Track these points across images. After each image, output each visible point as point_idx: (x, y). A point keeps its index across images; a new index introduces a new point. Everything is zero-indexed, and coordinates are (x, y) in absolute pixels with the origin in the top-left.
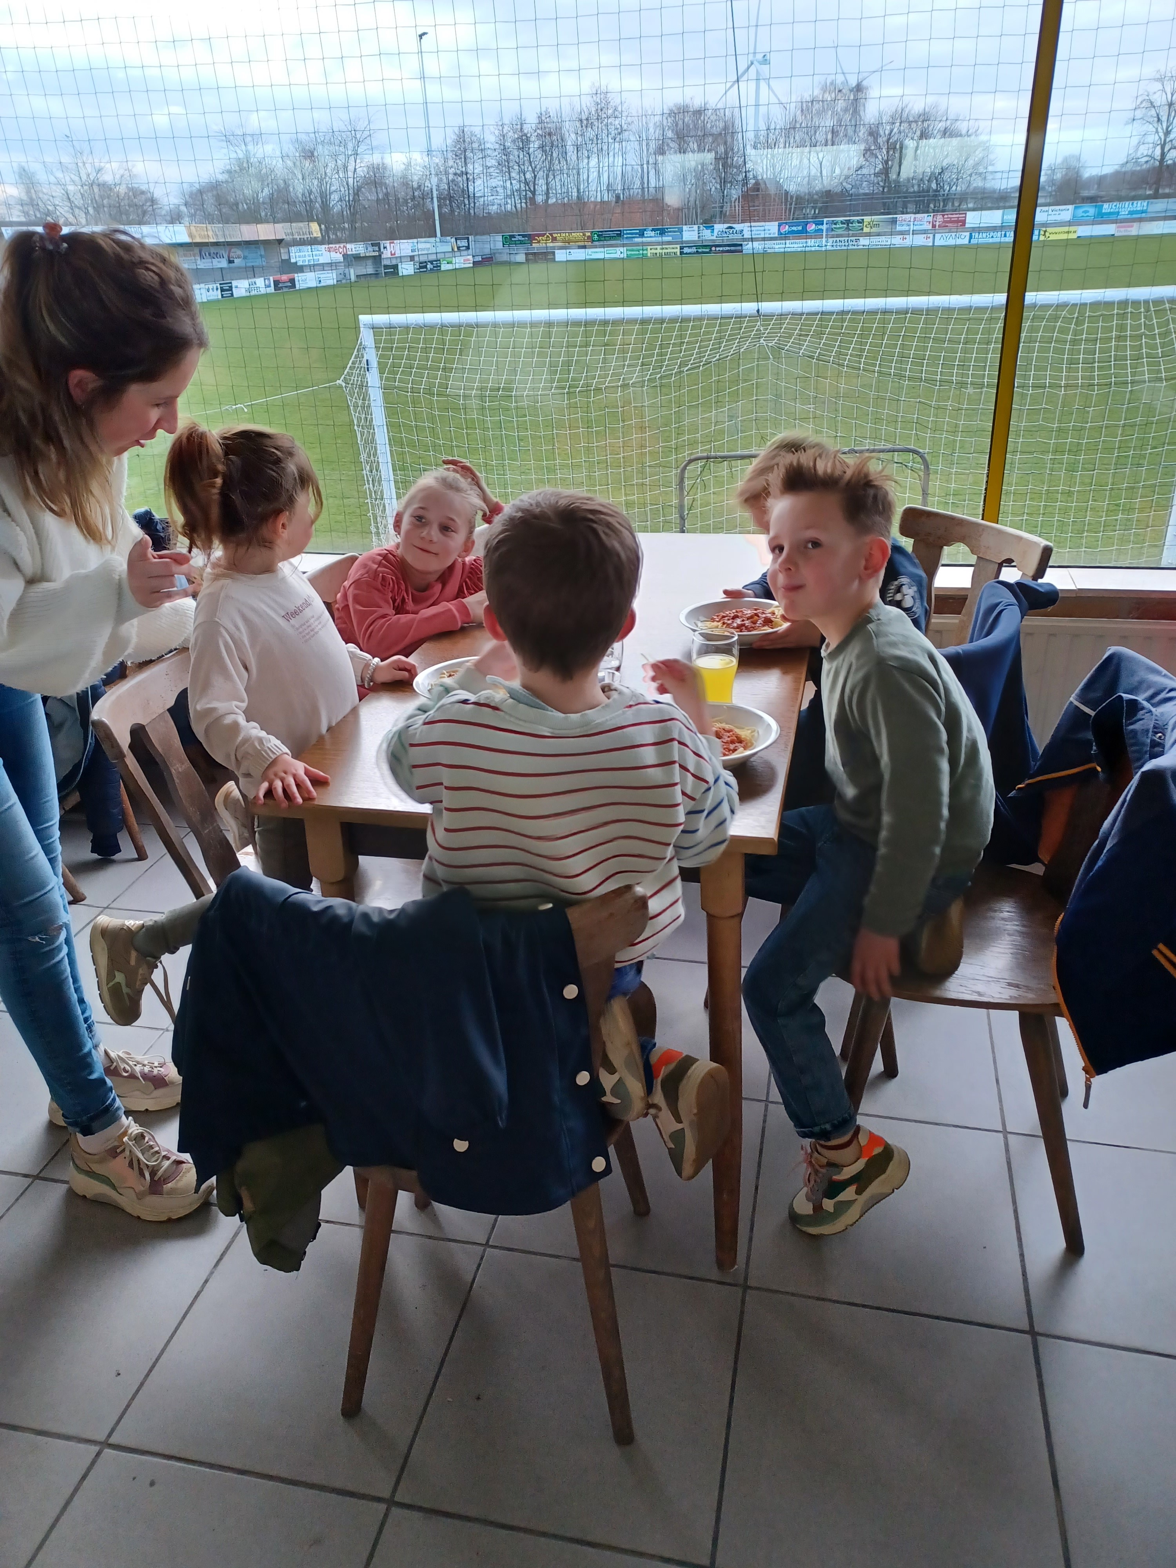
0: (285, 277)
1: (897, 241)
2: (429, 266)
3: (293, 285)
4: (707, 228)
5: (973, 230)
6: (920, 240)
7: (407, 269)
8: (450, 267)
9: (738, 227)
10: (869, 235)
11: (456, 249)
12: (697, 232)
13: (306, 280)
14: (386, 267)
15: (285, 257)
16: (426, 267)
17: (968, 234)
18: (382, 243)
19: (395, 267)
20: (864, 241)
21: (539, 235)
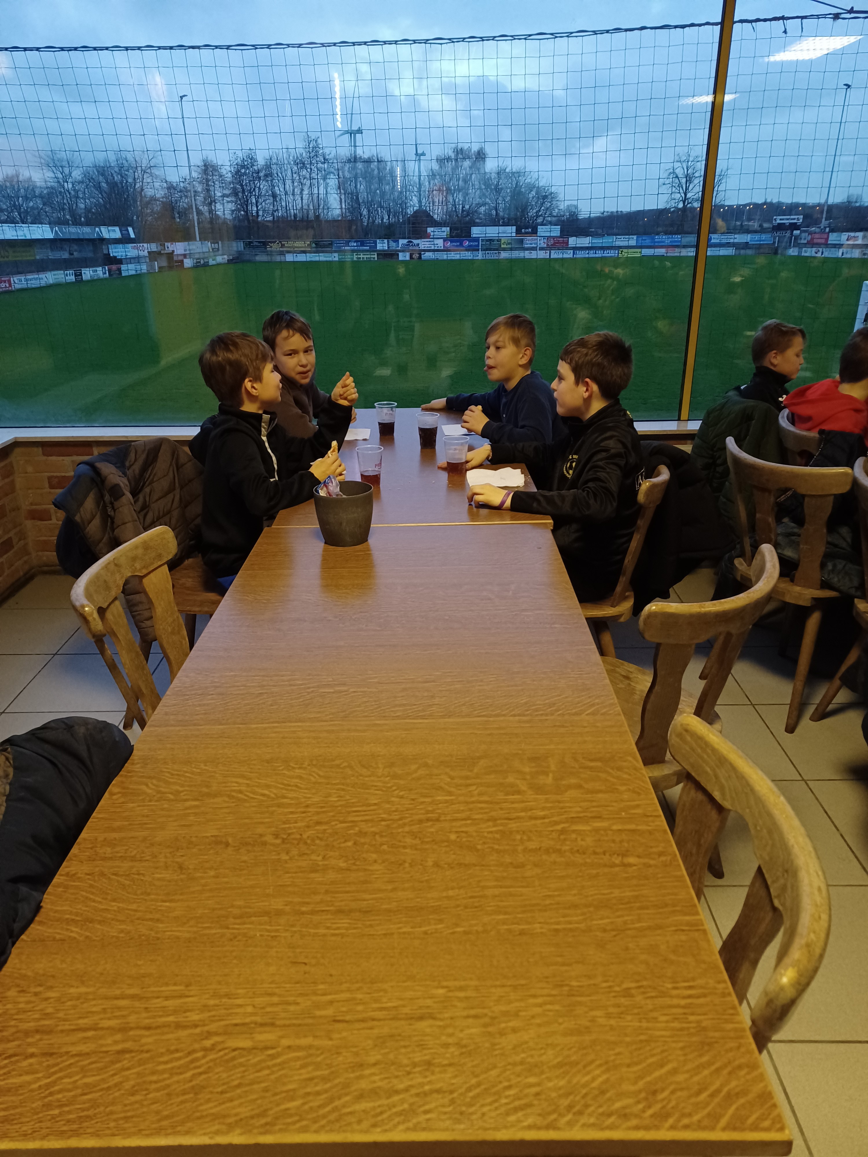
0: (114, 267)
1: (527, 254)
2: (202, 262)
3: (120, 273)
4: (394, 242)
5: (575, 249)
6: (542, 255)
7: (188, 263)
8: (214, 263)
9: (415, 242)
10: (504, 250)
11: (211, 250)
12: (386, 245)
13: (129, 270)
14: (177, 262)
15: (105, 252)
16: (200, 262)
17: (572, 251)
18: (166, 244)
19: (182, 262)
20: (504, 255)
21: (271, 242)
